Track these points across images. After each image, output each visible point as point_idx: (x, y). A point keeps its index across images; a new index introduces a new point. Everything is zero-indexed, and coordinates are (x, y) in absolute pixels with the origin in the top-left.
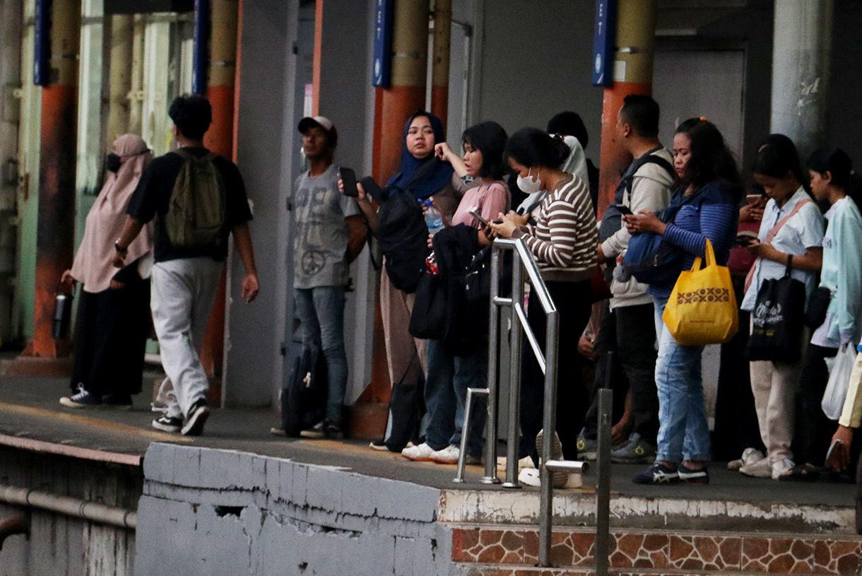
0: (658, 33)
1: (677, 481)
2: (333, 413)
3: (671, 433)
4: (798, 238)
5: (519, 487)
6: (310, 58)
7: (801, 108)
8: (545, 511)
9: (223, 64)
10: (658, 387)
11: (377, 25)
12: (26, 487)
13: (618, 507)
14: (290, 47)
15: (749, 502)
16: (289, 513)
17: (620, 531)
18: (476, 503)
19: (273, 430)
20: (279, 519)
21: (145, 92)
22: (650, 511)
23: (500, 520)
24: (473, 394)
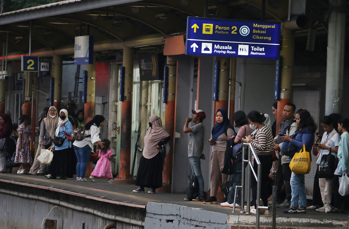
0: (293, 85)
1: (296, 212)
2: (202, 194)
3: (294, 199)
4: (333, 143)
5: (250, 214)
6: (196, 93)
7: (334, 106)
8: (257, 221)
9: (172, 94)
10: (291, 186)
11: (215, 83)
12: (115, 215)
13: (279, 220)
14: (191, 90)
15: (317, 219)
16: (186, 222)
17: (279, 227)
18: (238, 218)
19: (185, 199)
20: (183, 223)
21: (152, 103)
22: (288, 221)
23: (245, 223)
24: (237, 187)
